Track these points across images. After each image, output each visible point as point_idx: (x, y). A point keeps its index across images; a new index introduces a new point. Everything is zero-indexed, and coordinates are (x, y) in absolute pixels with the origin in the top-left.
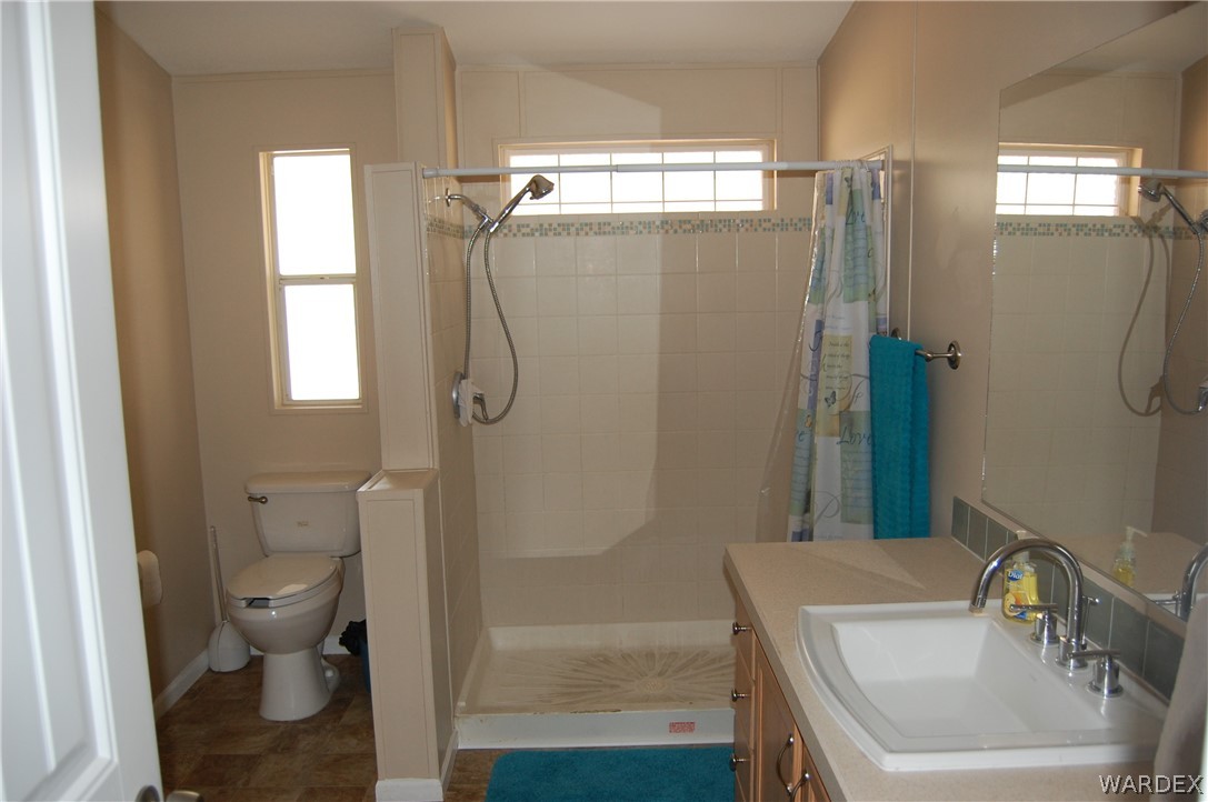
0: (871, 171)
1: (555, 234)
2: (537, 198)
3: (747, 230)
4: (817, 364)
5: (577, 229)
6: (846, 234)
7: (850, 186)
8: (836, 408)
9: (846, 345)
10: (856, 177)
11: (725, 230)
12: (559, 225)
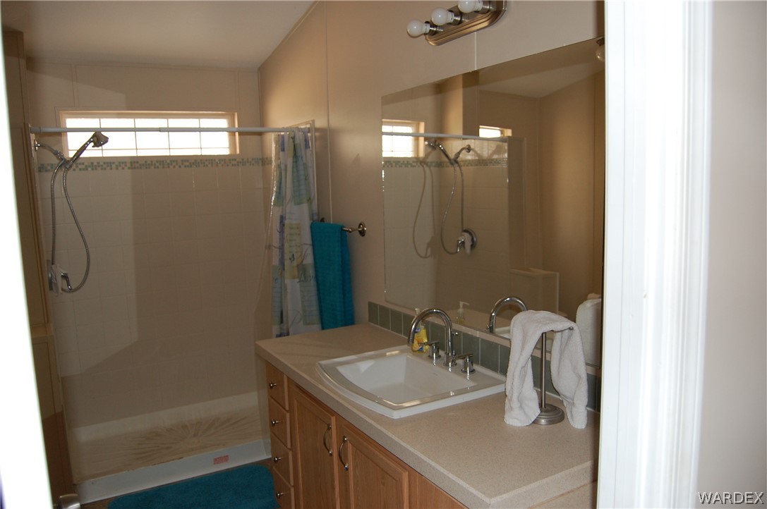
0: (304, 133)
1: (102, 169)
2: (98, 147)
3: (222, 165)
4: (282, 239)
5: (117, 166)
6: (293, 167)
7: (294, 142)
8: (295, 263)
9: (298, 228)
10: (297, 137)
11: (209, 166)
12: (104, 163)
